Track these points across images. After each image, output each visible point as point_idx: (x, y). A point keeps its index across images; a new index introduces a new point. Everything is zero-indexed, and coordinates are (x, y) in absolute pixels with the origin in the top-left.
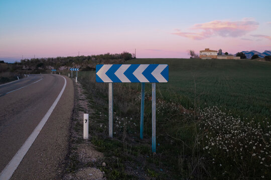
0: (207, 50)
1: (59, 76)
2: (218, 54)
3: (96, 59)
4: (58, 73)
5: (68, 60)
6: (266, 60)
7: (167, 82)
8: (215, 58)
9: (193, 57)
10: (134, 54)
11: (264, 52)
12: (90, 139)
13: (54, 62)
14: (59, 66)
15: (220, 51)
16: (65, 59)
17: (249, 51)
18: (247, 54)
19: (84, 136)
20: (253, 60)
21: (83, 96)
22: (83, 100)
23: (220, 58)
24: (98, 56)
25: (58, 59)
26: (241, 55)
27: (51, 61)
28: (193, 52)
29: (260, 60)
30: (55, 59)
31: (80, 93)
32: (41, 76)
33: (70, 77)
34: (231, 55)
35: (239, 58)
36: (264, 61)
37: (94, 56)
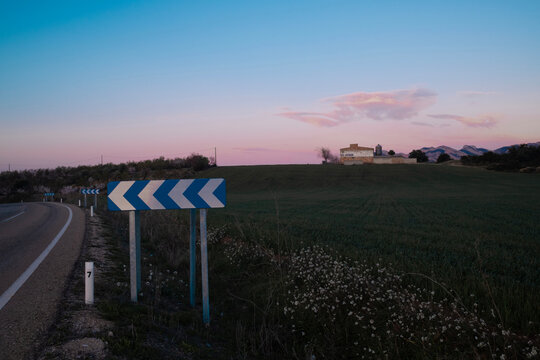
0: (354, 147)
1: (61, 205)
2: (375, 154)
3: (137, 170)
4: (57, 200)
5: (80, 174)
6: (464, 163)
7: (222, 206)
8: (369, 161)
9: (328, 161)
10: (212, 159)
11: (461, 148)
12: (96, 305)
13: (49, 178)
14: (61, 186)
15: (379, 148)
16: (73, 170)
17: (435, 146)
18: (432, 152)
19: (86, 299)
20: (440, 164)
21: (101, 241)
22: (98, 246)
23: (379, 161)
24: (141, 164)
25: (59, 170)
26: (418, 155)
27: (44, 175)
28: (328, 152)
29: (453, 165)
30: (53, 171)
31: (95, 236)
32: (23, 206)
33: (81, 207)
34: (400, 156)
35: (414, 160)
36: (460, 165)
37: (133, 165)
